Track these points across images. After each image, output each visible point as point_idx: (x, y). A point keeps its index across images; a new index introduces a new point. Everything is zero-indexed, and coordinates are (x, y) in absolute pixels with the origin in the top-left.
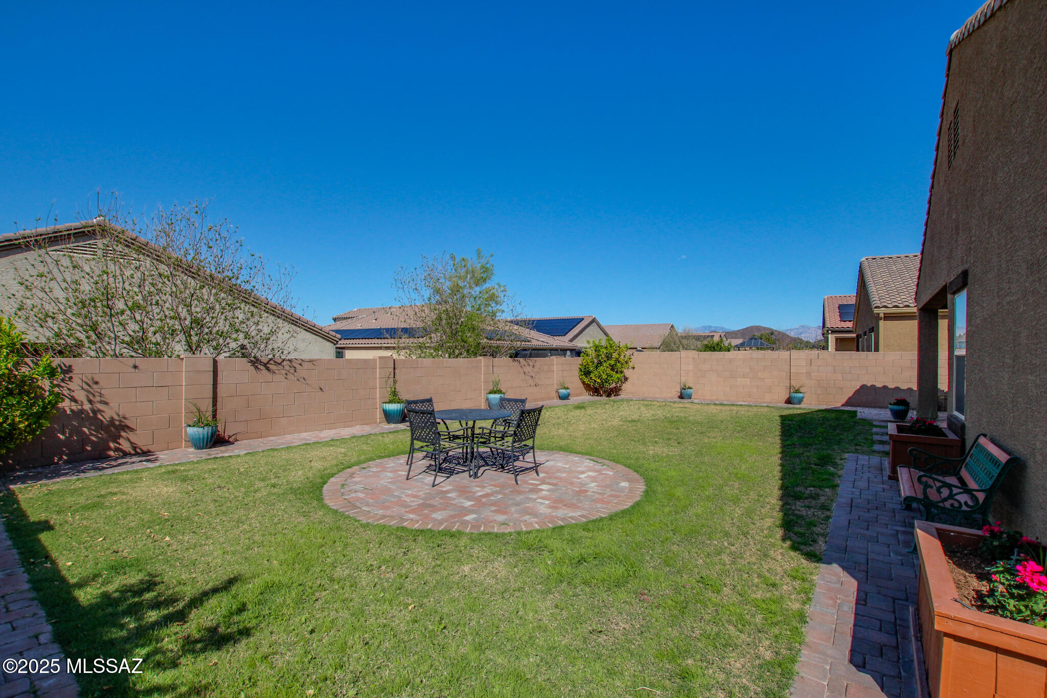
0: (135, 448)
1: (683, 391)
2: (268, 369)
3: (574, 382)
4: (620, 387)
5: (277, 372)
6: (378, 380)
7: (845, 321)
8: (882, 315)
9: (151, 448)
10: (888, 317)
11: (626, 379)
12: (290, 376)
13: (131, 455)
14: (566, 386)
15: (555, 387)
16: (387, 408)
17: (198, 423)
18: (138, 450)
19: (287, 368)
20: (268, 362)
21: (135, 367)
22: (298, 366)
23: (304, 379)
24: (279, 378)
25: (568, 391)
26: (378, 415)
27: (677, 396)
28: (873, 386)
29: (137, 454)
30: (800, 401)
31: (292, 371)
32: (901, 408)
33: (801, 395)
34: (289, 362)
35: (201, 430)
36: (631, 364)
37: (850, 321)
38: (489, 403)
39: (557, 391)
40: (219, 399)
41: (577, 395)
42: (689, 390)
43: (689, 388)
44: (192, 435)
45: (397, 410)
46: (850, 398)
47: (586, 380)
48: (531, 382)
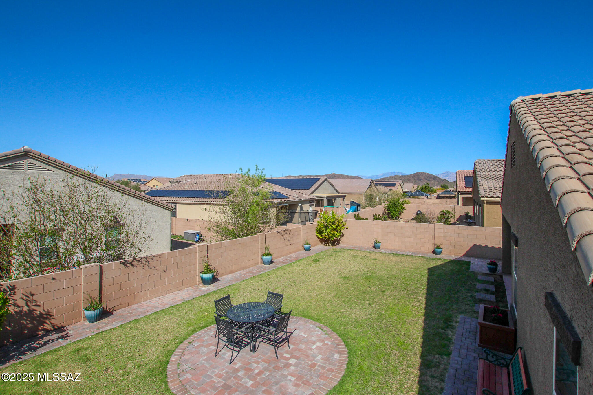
0: (53, 327)
1: (375, 244)
2: (132, 265)
3: (313, 237)
4: (340, 239)
5: (138, 266)
6: (198, 259)
7: (467, 187)
8: (485, 201)
9: (64, 324)
10: (488, 202)
11: (343, 235)
12: (146, 267)
13: (52, 331)
14: (308, 243)
15: (302, 243)
16: (203, 277)
17: (91, 307)
18: (56, 327)
19: (144, 262)
20: (133, 261)
21: (54, 279)
22: (150, 260)
23: (154, 267)
24: (139, 269)
25: (310, 246)
26: (198, 280)
27: (372, 246)
28: (480, 245)
29: (55, 329)
30: (440, 253)
31: (147, 263)
32: (493, 267)
33: (440, 250)
34: (145, 259)
35: (93, 312)
36: (346, 226)
37: (470, 187)
38: (263, 261)
39: (303, 246)
40: (103, 288)
41: (315, 245)
42: (379, 244)
43: (379, 242)
44: (88, 315)
45: (209, 278)
46: (467, 251)
47: (320, 236)
48: (288, 243)
